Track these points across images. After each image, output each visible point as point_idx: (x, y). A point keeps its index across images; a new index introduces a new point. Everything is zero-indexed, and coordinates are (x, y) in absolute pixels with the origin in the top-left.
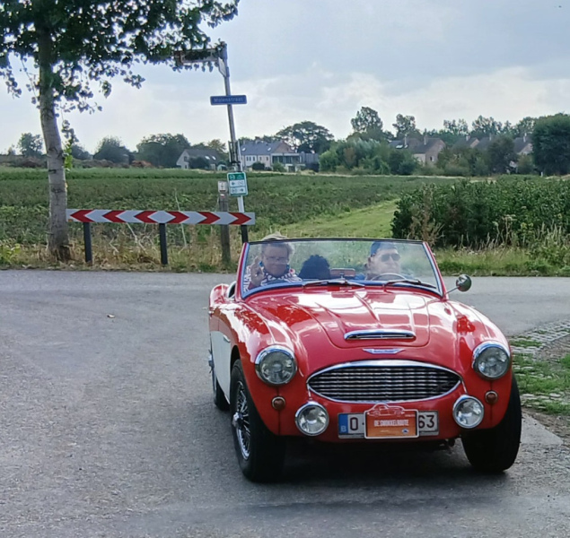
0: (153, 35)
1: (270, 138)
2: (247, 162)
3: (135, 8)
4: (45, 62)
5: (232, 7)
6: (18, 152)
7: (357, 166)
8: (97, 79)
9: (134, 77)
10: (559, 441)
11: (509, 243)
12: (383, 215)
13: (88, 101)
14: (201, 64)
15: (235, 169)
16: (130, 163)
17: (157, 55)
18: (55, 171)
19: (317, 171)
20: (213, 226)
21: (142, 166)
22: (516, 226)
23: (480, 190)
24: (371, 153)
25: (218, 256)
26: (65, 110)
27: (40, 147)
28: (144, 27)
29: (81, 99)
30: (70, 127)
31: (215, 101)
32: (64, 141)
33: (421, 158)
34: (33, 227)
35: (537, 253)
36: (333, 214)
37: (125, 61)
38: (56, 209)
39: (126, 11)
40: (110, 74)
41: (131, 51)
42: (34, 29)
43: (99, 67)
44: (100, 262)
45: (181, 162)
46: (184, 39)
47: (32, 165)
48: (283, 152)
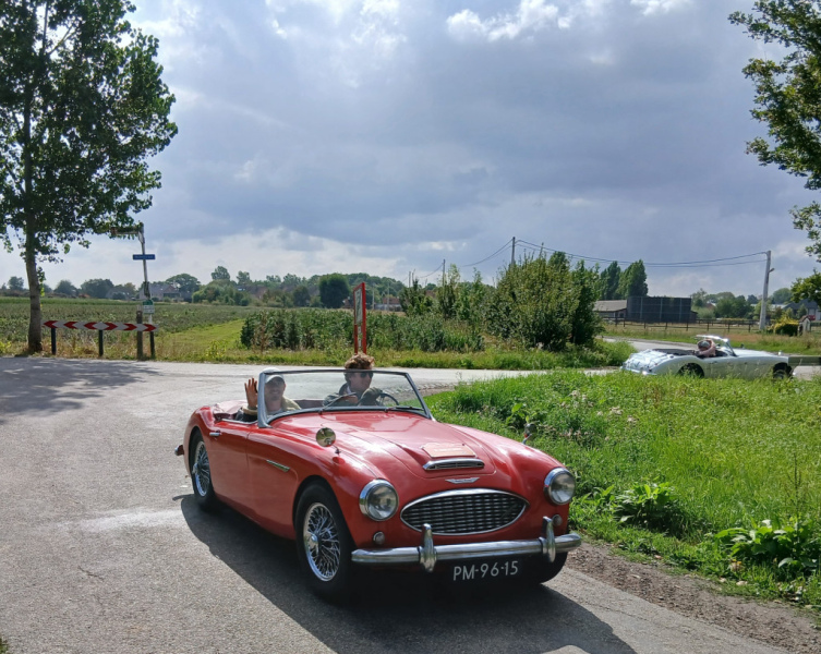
0: (98, 218)
1: (162, 283)
4: (30, 233)
5: (148, 201)
6: (8, 287)
7: (215, 300)
8: (61, 243)
9: (85, 242)
12: (235, 330)
13: (55, 256)
14: (127, 235)
16: (77, 296)
17: (99, 229)
18: (34, 297)
19: (190, 303)
21: (84, 297)
24: (224, 294)
25: (135, 351)
26: (41, 261)
27: (22, 284)
28: (92, 212)
29: (51, 254)
30: (43, 271)
31: (136, 257)
37: (80, 233)
38: (34, 319)
40: (71, 240)
41: (84, 226)
42: (24, 212)
43: (64, 235)
44: (60, 352)
45: (107, 295)
46: (117, 220)
47: (17, 296)
48: (170, 291)
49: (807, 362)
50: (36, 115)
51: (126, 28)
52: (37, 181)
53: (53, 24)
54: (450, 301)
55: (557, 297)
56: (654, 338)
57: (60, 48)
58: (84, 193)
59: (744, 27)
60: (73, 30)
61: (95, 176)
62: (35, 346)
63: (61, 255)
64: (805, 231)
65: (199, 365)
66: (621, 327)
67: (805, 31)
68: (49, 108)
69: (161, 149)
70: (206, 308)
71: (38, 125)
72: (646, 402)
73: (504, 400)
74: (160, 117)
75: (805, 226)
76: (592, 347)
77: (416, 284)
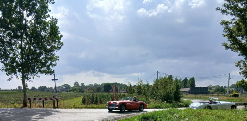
0: (42, 69)
1: (60, 87)
4: (23, 74)
5: (55, 64)
6: (18, 89)
7: (75, 91)
8: (32, 76)
9: (38, 76)
12: (80, 99)
13: (31, 80)
14: (50, 74)
15: (56, 91)
17: (42, 72)
18: (25, 91)
19: (68, 92)
21: (38, 91)
24: (77, 89)
25: (53, 106)
26: (27, 82)
27: (21, 88)
28: (40, 68)
29: (29, 80)
31: (52, 80)
33: (85, 90)
37: (37, 73)
38: (25, 98)
40: (34, 75)
42: (21, 68)
43: (32, 74)
44: (32, 107)
45: (45, 90)
46: (47, 70)
47: (20, 91)
48: (62, 89)
49: (240, 104)
50: (24, 41)
51: (48, 16)
52: (25, 59)
53: (28, 16)
54: (140, 90)
55: (170, 88)
56: (197, 99)
57: (30, 22)
58: (38, 62)
59: (220, 11)
60: (34, 17)
61: (41, 57)
62: (25, 105)
63: (32, 79)
64: (239, 68)
65: (70, 109)
66: (188, 96)
67: (237, 12)
68: (28, 39)
69: (59, 50)
70: (72, 93)
71: (25, 44)
72: (195, 117)
73: (155, 117)
74: (58, 41)
75: (239, 66)
76: (180, 102)
77: (130, 85)
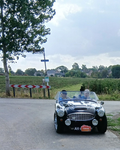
0: (28, 46)
1: (54, 69)
2: (49, 75)
3: (24, 40)
4: (4, 52)
5: (46, 40)
7: (73, 76)
8: (16, 56)
9: (24, 55)
10: (117, 137)
11: (106, 93)
14: (39, 53)
15: (46, 76)
16: (24, 75)
17: (29, 50)
18: (7, 76)
19: (65, 77)
20: (42, 89)
21: (26, 75)
22: (108, 90)
23: (100, 81)
24: (77, 73)
25: (43, 95)
27: (4, 71)
28: (26, 44)
29: (12, 60)
30: (10, 66)
31: (42, 61)
32: (9, 69)
33: (87, 74)
34: (2, 88)
35: (112, 96)
36: (68, 86)
38: (7, 84)
39: (22, 40)
40: (19, 55)
41: (23, 49)
42: (2, 44)
43: (16, 53)
44: (17, 96)
45: (35, 74)
46: (35, 47)
47: (2, 75)
48: (57, 72)
50: (5, 8)
52: (7, 33)
61: (27, 30)
62: (8, 94)
68: (10, 6)
69: (50, 20)
71: (6, 12)
74: (50, 8)
